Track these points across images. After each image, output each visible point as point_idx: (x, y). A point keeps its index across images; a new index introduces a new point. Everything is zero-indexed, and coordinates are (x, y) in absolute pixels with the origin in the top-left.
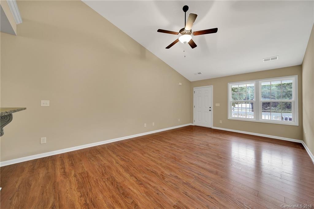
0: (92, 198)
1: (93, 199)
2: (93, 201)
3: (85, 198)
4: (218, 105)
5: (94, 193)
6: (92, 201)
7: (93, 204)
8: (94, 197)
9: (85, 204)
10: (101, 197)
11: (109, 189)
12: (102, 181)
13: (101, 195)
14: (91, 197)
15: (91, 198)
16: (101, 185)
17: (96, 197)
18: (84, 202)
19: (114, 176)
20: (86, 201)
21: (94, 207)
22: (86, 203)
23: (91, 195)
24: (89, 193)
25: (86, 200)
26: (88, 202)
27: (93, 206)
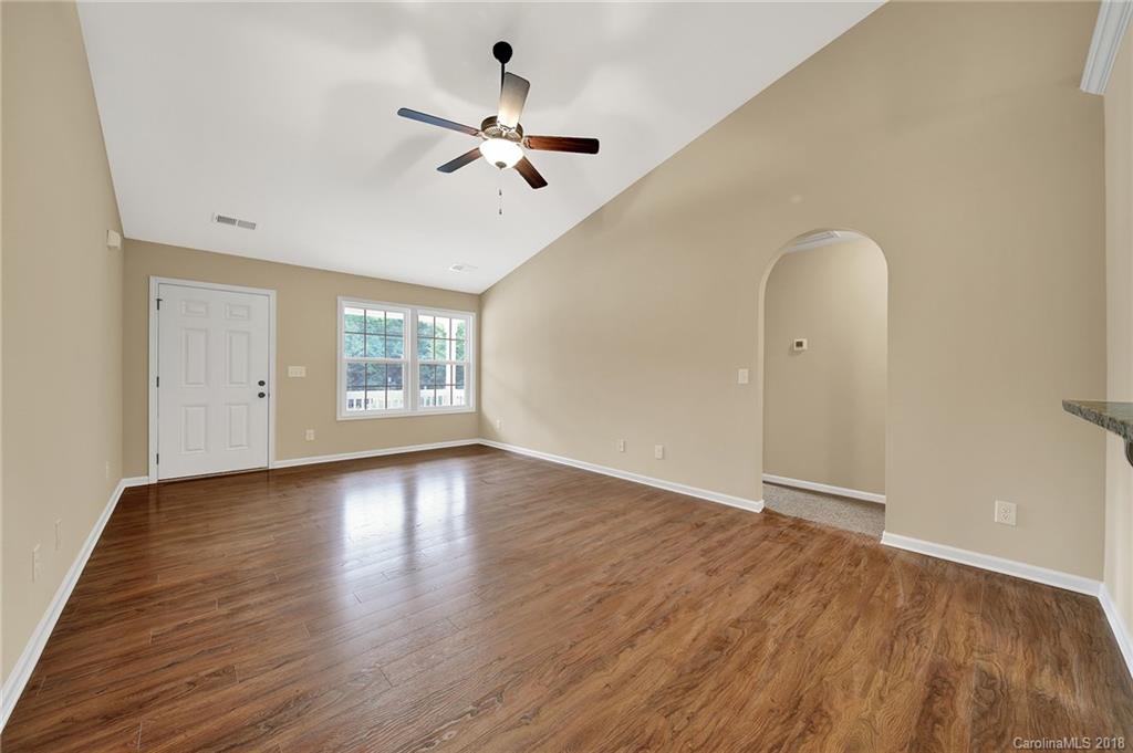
0: (782, 720)
1: (784, 717)
2: (787, 714)
3: (794, 746)
4: (296, 371)
5: (759, 730)
6: (791, 716)
7: (796, 708)
8: (775, 717)
9: (812, 732)
10: (760, 700)
11: (720, 688)
12: (689, 728)
13: (756, 703)
14: (778, 728)
15: (784, 722)
16: (714, 720)
17: (771, 711)
18: (810, 737)
19: (645, 698)
20: (802, 735)
21: (801, 699)
22: (805, 729)
23: (775, 733)
24: (770, 745)
25: (799, 737)
26: (800, 725)
27: (802, 704)
